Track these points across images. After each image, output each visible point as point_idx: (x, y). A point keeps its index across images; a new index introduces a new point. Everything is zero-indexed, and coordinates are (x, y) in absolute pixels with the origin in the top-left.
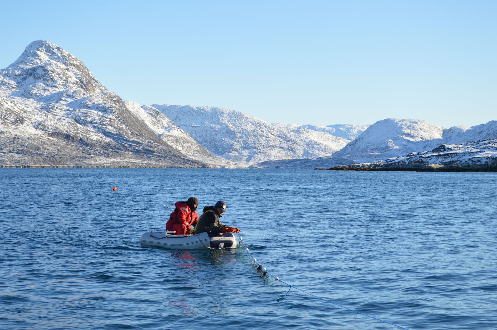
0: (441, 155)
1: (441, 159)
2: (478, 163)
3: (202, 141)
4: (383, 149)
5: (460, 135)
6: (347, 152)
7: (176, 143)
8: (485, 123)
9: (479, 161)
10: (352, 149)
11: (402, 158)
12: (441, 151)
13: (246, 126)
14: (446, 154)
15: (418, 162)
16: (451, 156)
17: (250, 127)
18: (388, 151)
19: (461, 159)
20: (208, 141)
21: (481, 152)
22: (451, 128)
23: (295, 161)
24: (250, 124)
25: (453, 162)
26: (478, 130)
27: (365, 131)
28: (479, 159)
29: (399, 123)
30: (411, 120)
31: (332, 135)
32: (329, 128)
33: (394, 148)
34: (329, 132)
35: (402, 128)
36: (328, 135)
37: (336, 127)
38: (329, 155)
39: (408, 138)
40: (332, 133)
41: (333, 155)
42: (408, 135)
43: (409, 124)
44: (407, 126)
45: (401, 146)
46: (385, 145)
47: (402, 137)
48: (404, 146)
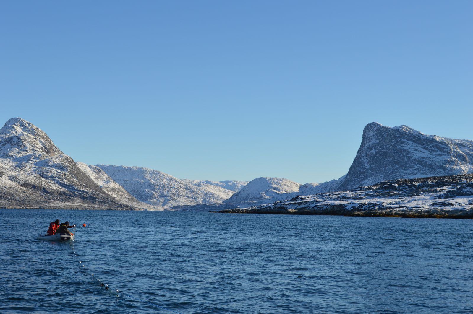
0: (296, 203)
1: (296, 206)
2: (321, 209)
3: (131, 191)
4: (258, 198)
5: (312, 189)
6: (233, 200)
7: (112, 192)
8: (328, 181)
9: (322, 208)
10: (237, 198)
11: (269, 205)
12: (296, 200)
13: (163, 181)
14: (300, 203)
15: (280, 208)
16: (303, 204)
17: (165, 181)
18: (261, 200)
19: (310, 206)
20: (135, 191)
21: (323, 201)
22: (306, 184)
23: (197, 206)
24: (165, 179)
25: (304, 208)
26: (324, 186)
27: (246, 186)
28: (322, 206)
29: (270, 180)
30: (278, 179)
31: (223, 188)
32: (221, 183)
33: (266, 198)
34: (221, 186)
35: (271, 184)
36: (220, 188)
37: (226, 182)
38: (220, 202)
39: (275, 191)
40: (223, 186)
41: (223, 202)
42: (275, 189)
43: (276, 181)
44: (275, 182)
45: (270, 196)
46: (260, 196)
47: (271, 190)
48: (273, 197)
